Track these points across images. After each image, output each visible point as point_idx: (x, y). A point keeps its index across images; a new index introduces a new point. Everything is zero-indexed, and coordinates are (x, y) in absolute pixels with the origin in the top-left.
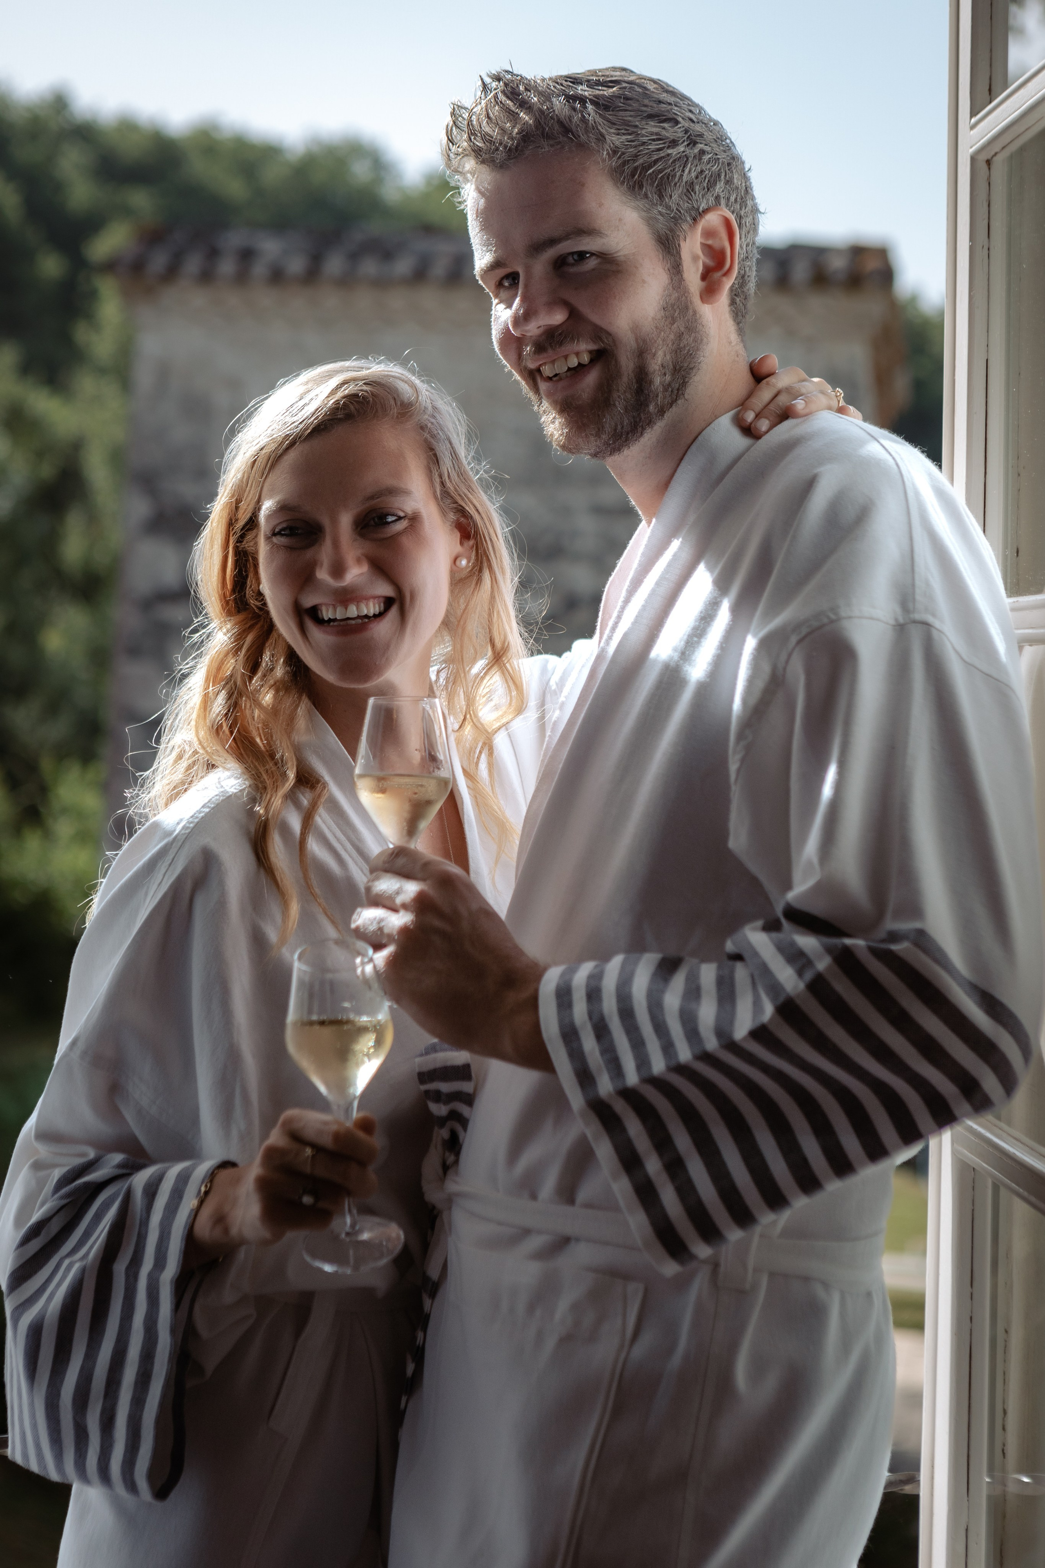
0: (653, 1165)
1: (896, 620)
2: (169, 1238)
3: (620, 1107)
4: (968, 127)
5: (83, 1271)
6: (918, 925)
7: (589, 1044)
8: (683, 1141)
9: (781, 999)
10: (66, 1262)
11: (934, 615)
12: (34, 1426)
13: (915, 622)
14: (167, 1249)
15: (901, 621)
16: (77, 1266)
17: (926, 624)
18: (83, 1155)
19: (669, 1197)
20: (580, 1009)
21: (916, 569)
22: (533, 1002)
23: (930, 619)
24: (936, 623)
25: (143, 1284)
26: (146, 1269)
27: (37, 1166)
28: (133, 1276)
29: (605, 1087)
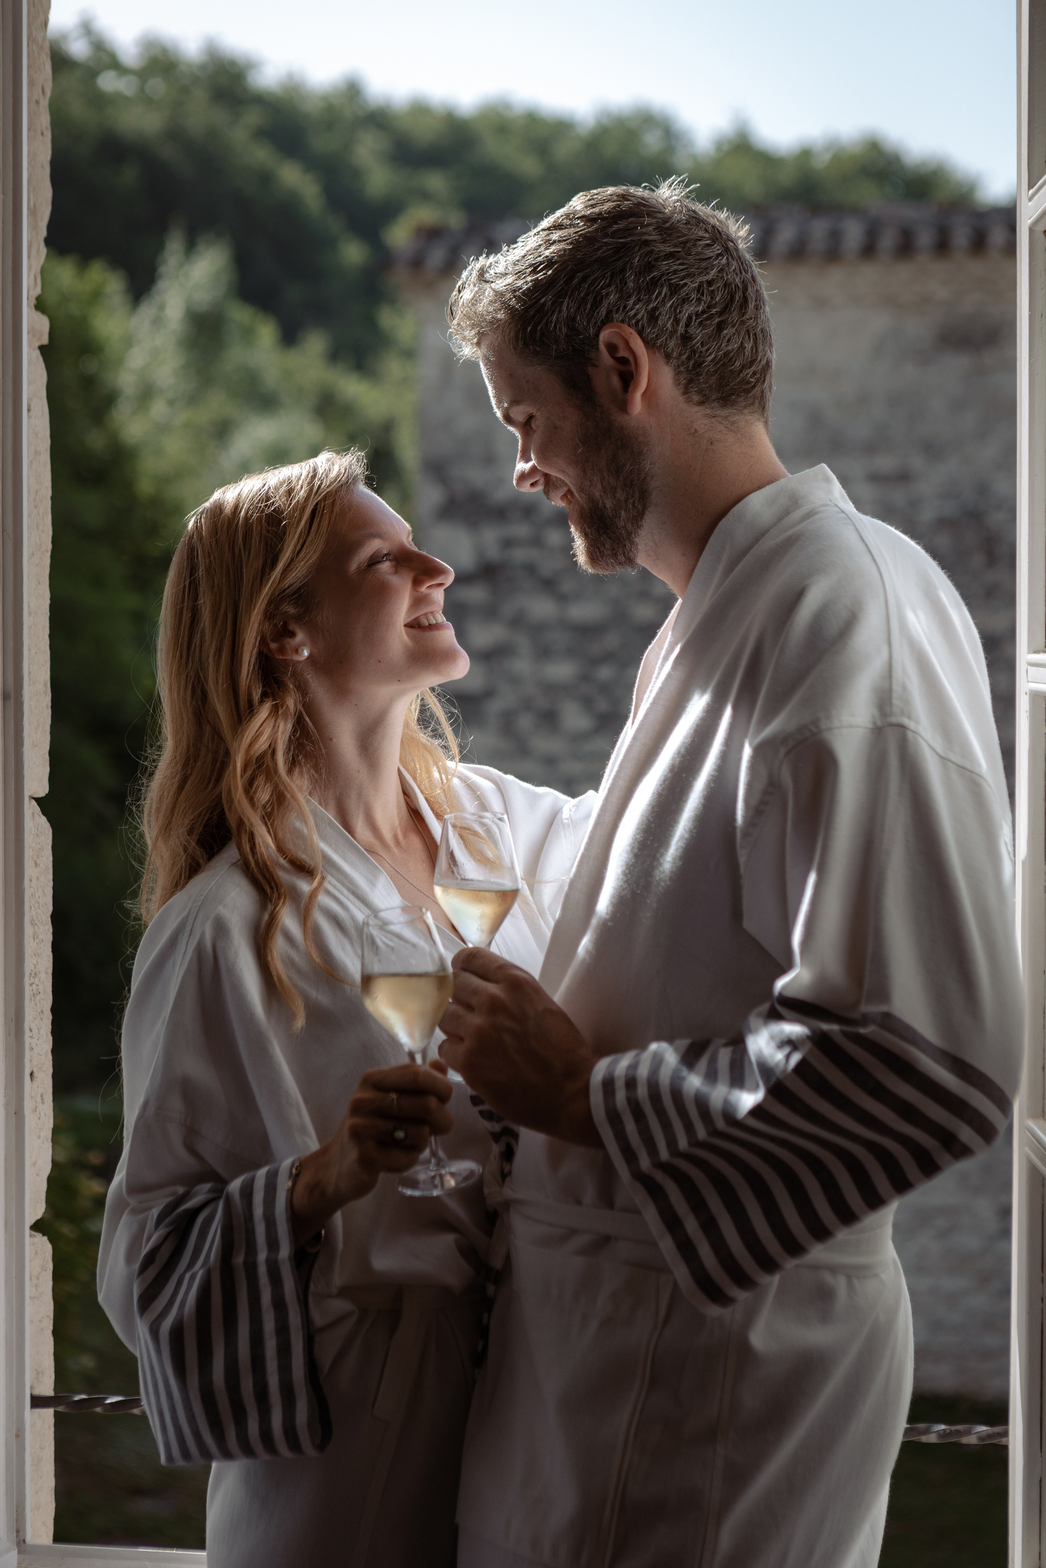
0: (691, 1225)
1: (874, 723)
2: (275, 1224)
3: (660, 1177)
4: (1027, 199)
5: (208, 1272)
6: (883, 1008)
7: (630, 1126)
8: (715, 1204)
9: (773, 1080)
10: (187, 1275)
11: (909, 717)
13: (891, 725)
14: (276, 1233)
15: (879, 723)
16: (199, 1274)
17: (902, 727)
18: (173, 1193)
19: (705, 1251)
20: (621, 1095)
21: (894, 674)
22: (585, 1090)
23: (906, 721)
24: (911, 725)
25: (262, 1269)
26: (262, 1256)
27: (135, 1211)
28: (251, 1267)
29: (645, 1162)
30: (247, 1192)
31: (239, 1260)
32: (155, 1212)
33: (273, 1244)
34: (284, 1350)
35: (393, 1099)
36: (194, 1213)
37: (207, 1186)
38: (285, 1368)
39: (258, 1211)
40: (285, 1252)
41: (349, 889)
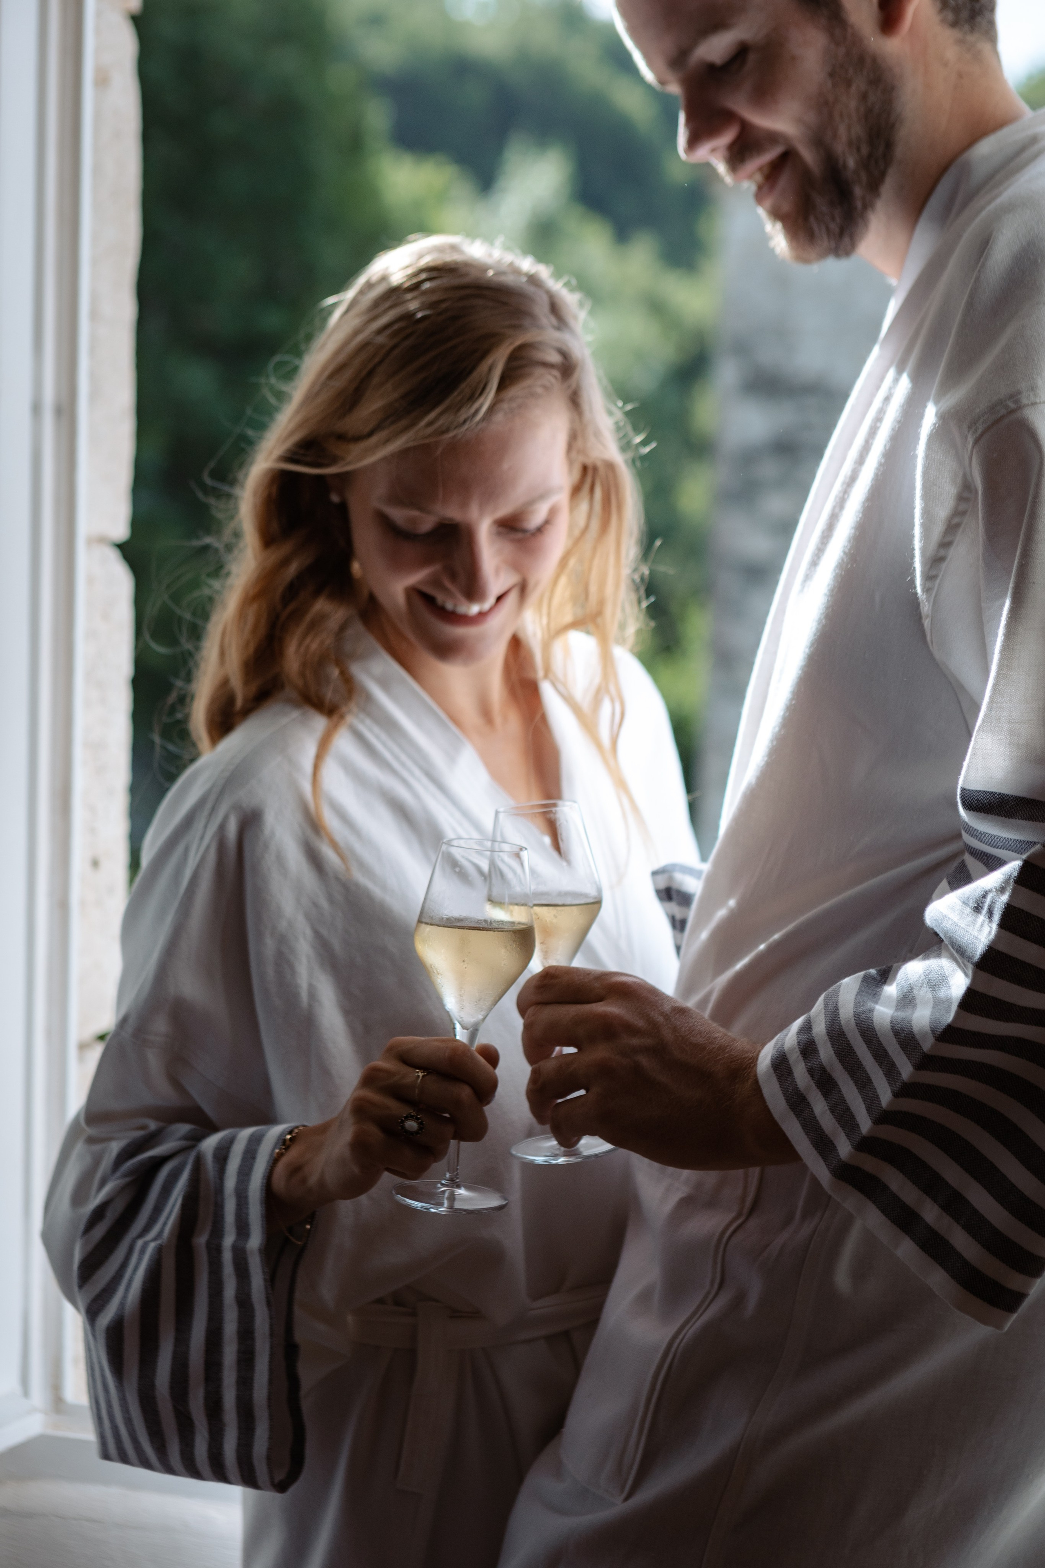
2: (247, 1203)
5: (159, 1250)
10: (140, 1243)
12: (128, 1421)
14: (247, 1214)
16: (152, 1246)
18: (143, 1127)
25: (227, 1256)
26: (229, 1240)
27: (91, 1140)
28: (215, 1250)
29: (844, 1148)
30: (222, 1154)
31: (201, 1240)
32: (115, 1147)
33: (243, 1229)
34: (246, 1359)
35: (418, 1076)
36: (158, 1163)
37: (184, 1128)
38: (245, 1382)
39: (230, 1183)
40: (255, 1241)
41: (421, 768)
